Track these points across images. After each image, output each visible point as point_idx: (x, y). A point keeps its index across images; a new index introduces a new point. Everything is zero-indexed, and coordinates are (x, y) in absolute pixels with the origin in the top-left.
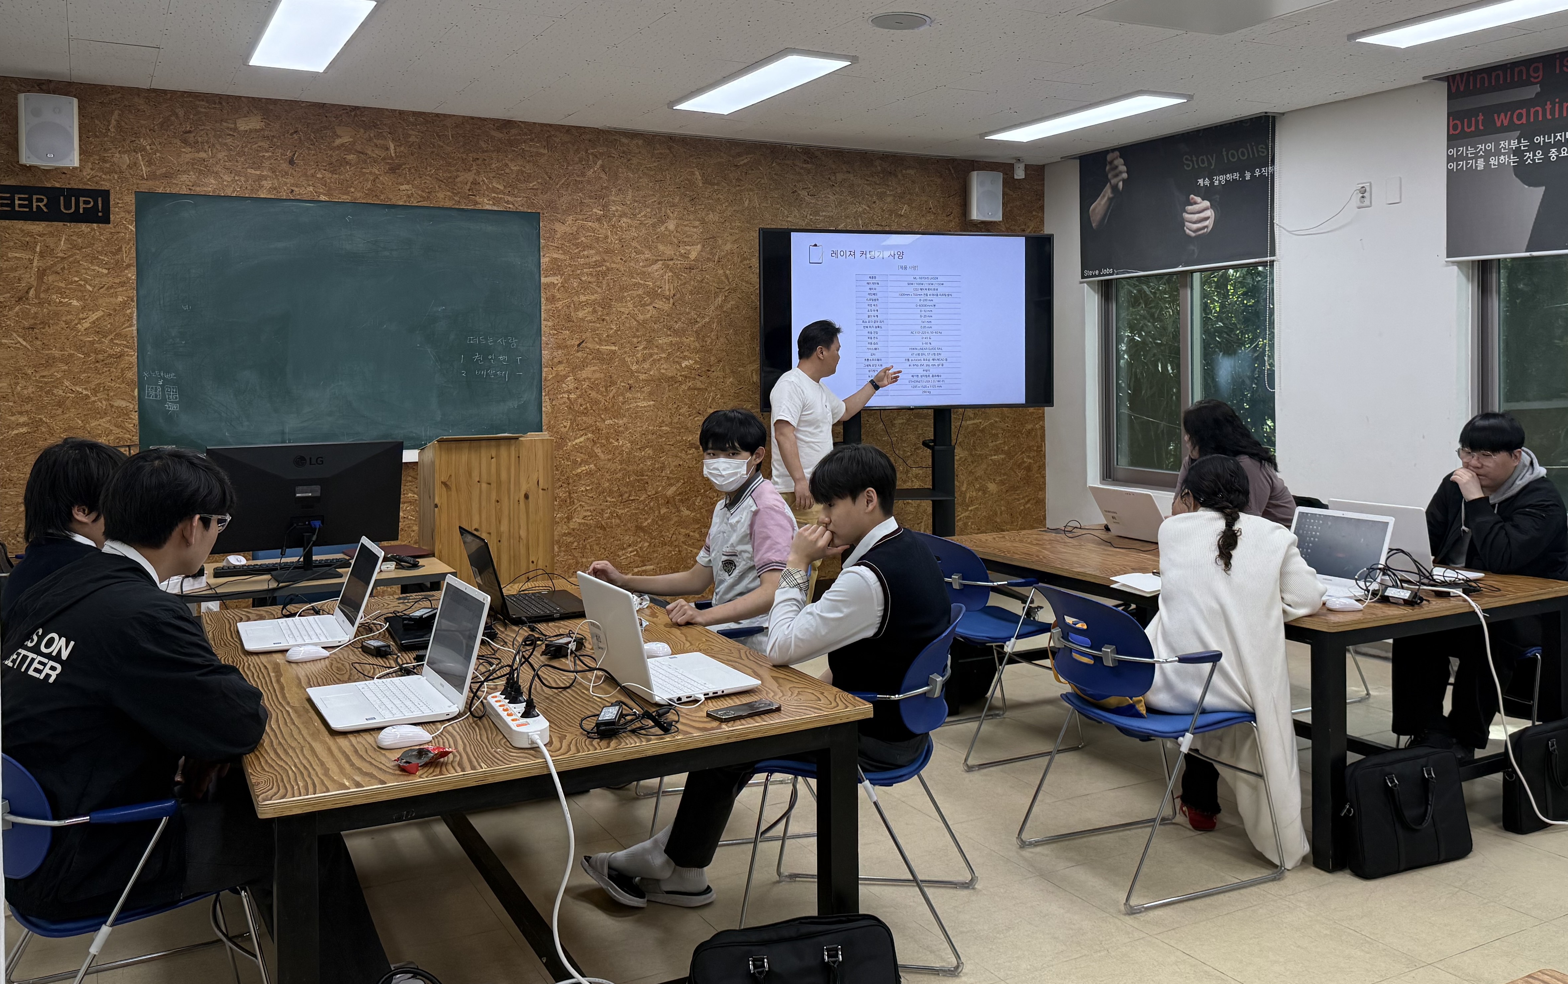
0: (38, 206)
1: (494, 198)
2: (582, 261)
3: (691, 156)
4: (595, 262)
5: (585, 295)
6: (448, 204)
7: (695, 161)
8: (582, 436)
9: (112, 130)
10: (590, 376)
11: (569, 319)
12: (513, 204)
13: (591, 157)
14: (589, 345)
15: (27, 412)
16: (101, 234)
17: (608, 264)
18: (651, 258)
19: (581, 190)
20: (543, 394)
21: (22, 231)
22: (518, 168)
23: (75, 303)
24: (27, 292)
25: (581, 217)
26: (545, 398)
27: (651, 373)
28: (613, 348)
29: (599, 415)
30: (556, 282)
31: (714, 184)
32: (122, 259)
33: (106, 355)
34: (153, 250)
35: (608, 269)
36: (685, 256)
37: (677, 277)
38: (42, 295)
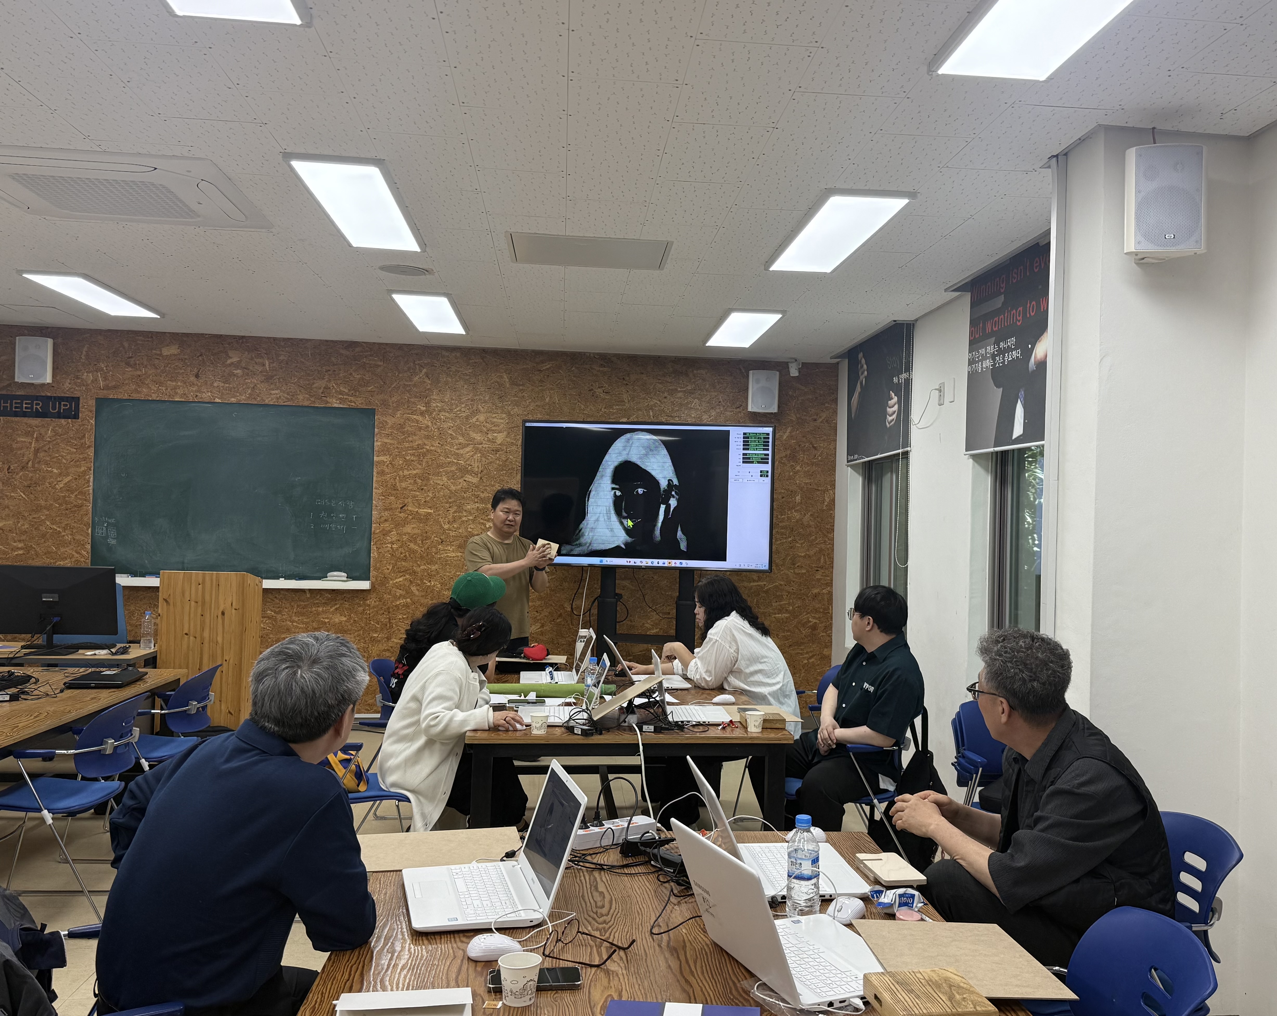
0: (36, 408)
1: (340, 399)
2: (407, 445)
3: (501, 364)
4: (418, 445)
5: (408, 471)
6: (306, 403)
7: (504, 367)
8: (401, 577)
9: (83, 358)
10: (409, 531)
11: (394, 488)
12: (355, 403)
13: (417, 366)
14: (410, 508)
15: (23, 540)
16: (73, 426)
17: (428, 447)
18: (464, 442)
19: (409, 391)
20: (372, 544)
21: (26, 424)
22: (359, 376)
23: (55, 471)
24: (27, 464)
25: (408, 412)
26: (373, 548)
27: (460, 531)
28: (430, 511)
29: (416, 561)
30: (385, 460)
31: (520, 385)
32: (85, 443)
33: (72, 505)
34: (105, 436)
35: (428, 451)
36: (493, 441)
37: (485, 457)
38: (36, 466)
